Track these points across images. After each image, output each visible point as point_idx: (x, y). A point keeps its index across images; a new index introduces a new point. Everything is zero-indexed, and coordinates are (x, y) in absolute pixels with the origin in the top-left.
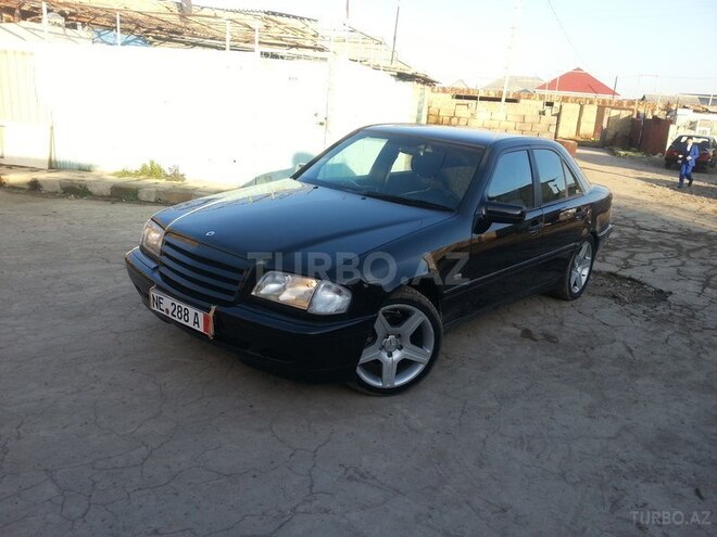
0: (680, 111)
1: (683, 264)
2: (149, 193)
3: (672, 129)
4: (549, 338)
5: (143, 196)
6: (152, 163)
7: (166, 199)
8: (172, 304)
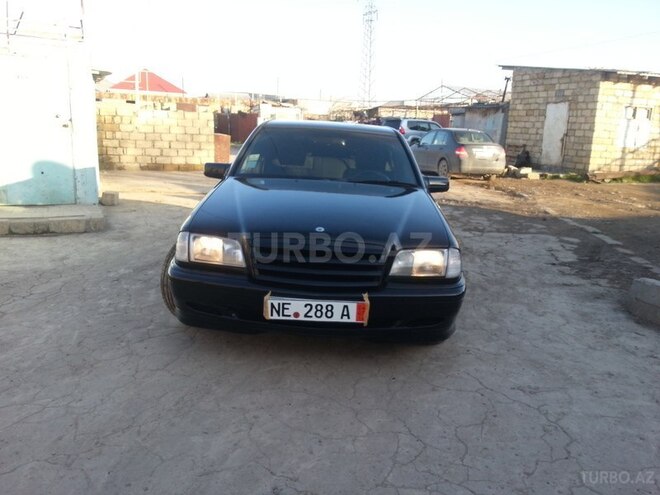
0: (262, 106)
8: (306, 306)
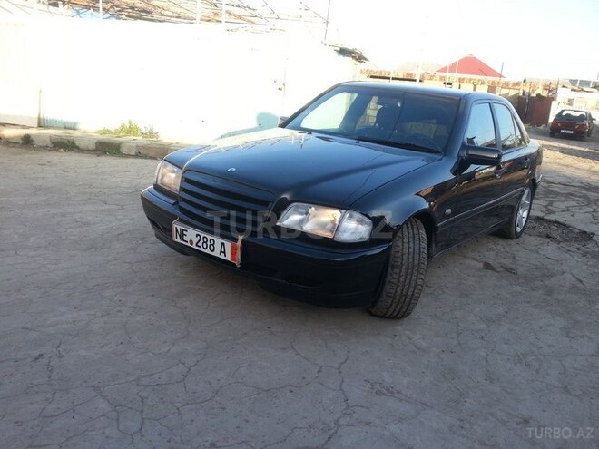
0: (560, 90)
1: (595, 211)
2: (130, 148)
3: (554, 104)
4: (508, 270)
5: (124, 150)
6: (130, 123)
7: (145, 152)
8: (197, 235)
